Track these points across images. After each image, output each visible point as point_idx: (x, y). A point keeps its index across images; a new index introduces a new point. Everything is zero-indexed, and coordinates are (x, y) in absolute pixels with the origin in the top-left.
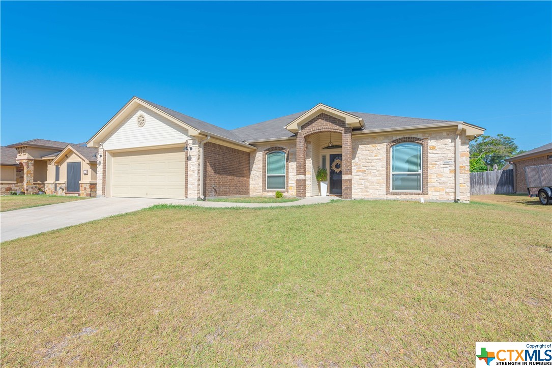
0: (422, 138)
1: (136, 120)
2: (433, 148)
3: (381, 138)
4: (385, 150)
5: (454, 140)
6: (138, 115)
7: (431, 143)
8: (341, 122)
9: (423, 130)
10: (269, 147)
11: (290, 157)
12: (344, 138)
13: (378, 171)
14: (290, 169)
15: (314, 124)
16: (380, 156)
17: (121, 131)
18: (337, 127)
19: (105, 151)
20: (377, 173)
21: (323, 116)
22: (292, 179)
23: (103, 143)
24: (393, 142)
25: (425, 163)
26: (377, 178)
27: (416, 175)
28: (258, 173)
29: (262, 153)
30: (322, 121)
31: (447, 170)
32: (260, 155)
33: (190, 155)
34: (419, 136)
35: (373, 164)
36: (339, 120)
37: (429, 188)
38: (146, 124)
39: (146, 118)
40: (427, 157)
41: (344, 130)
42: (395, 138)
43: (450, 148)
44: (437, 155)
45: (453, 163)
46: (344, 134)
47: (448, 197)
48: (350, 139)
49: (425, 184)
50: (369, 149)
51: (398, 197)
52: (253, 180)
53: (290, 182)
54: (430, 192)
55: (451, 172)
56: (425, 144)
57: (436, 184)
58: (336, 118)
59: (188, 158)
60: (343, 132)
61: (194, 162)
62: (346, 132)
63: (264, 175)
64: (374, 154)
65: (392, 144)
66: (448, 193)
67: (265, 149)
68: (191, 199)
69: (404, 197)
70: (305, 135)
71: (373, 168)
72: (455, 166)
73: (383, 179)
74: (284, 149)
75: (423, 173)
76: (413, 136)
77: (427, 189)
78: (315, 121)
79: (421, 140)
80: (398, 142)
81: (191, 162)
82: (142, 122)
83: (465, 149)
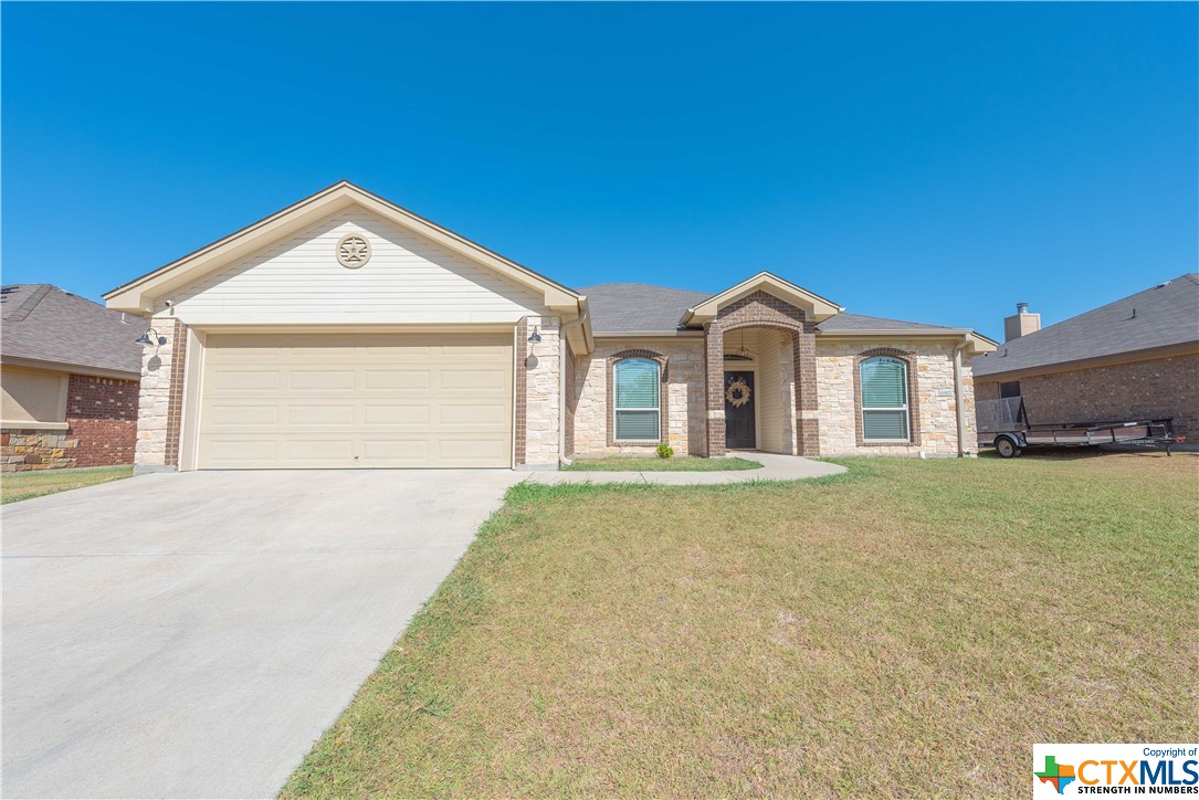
0: (908, 351)
1: (334, 247)
2: (924, 369)
3: (844, 346)
4: (852, 368)
5: (952, 357)
6: (341, 235)
7: (921, 360)
8: (796, 311)
9: (908, 338)
10: (622, 349)
11: (670, 372)
12: (802, 340)
13: (841, 405)
14: (672, 397)
15: (743, 310)
16: (843, 379)
17: (259, 272)
18: (790, 320)
19: (181, 328)
20: (839, 408)
21: (761, 295)
22: (677, 418)
23: (177, 301)
24: (864, 354)
25: (913, 393)
26: (840, 417)
27: (898, 412)
28: (594, 404)
29: (604, 360)
30: (760, 305)
31: (945, 405)
32: (599, 365)
33: (532, 356)
34: (903, 348)
35: (833, 391)
36: (793, 307)
37: (922, 435)
38: (372, 264)
39: (373, 247)
40: (916, 384)
41: (802, 327)
42: (866, 349)
43: (947, 370)
44: (930, 381)
45: (953, 394)
46: (802, 334)
47: (948, 449)
48: (813, 344)
49: (915, 427)
50: (825, 364)
51: (876, 451)
52: (582, 421)
53: (672, 424)
54: (923, 442)
55: (950, 408)
56: (912, 361)
57: (931, 428)
58: (785, 303)
59: (528, 363)
60: (801, 330)
61: (545, 374)
62: (806, 330)
63: (609, 410)
64: (833, 375)
65: (863, 358)
66: (948, 443)
67: (614, 353)
68: (536, 467)
69: (885, 450)
70: (726, 329)
71: (833, 399)
72: (957, 399)
73: (851, 419)
74: (658, 355)
75: (910, 409)
76: (893, 347)
77: (919, 437)
78: (746, 304)
79: (906, 354)
80: (871, 354)
81: (535, 371)
82: (358, 255)
83: (966, 373)
